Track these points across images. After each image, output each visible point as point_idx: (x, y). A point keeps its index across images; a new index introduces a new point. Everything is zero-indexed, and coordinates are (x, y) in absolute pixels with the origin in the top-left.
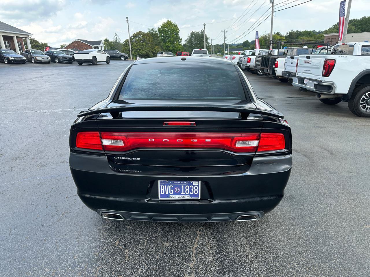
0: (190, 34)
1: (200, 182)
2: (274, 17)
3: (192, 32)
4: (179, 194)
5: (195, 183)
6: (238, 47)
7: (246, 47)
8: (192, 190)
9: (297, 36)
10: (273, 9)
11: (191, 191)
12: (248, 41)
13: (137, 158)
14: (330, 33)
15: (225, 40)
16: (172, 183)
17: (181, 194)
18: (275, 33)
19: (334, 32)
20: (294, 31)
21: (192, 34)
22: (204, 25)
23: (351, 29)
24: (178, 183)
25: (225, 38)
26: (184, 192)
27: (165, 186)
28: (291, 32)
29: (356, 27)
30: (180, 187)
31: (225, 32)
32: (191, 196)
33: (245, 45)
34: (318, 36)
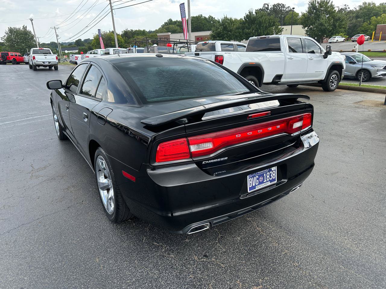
0: (7, 31)
1: (276, 167)
2: (114, 15)
3: (11, 28)
4: (262, 182)
5: (273, 169)
6: (70, 46)
7: (80, 46)
8: (271, 175)
9: (133, 35)
10: (111, 7)
11: (270, 177)
12: (81, 40)
13: (224, 158)
14: (161, 33)
15: (58, 38)
16: (257, 174)
17: (264, 182)
18: (110, 31)
19: (164, 32)
20: (128, 30)
21: (11, 30)
22: (32, 20)
23: (177, 29)
24: (262, 173)
25: (57, 36)
26: (266, 180)
27: (253, 178)
28: (125, 30)
29: (180, 27)
30: (263, 175)
31: (56, 29)
32: (271, 181)
33: (79, 44)
34: (152, 35)
